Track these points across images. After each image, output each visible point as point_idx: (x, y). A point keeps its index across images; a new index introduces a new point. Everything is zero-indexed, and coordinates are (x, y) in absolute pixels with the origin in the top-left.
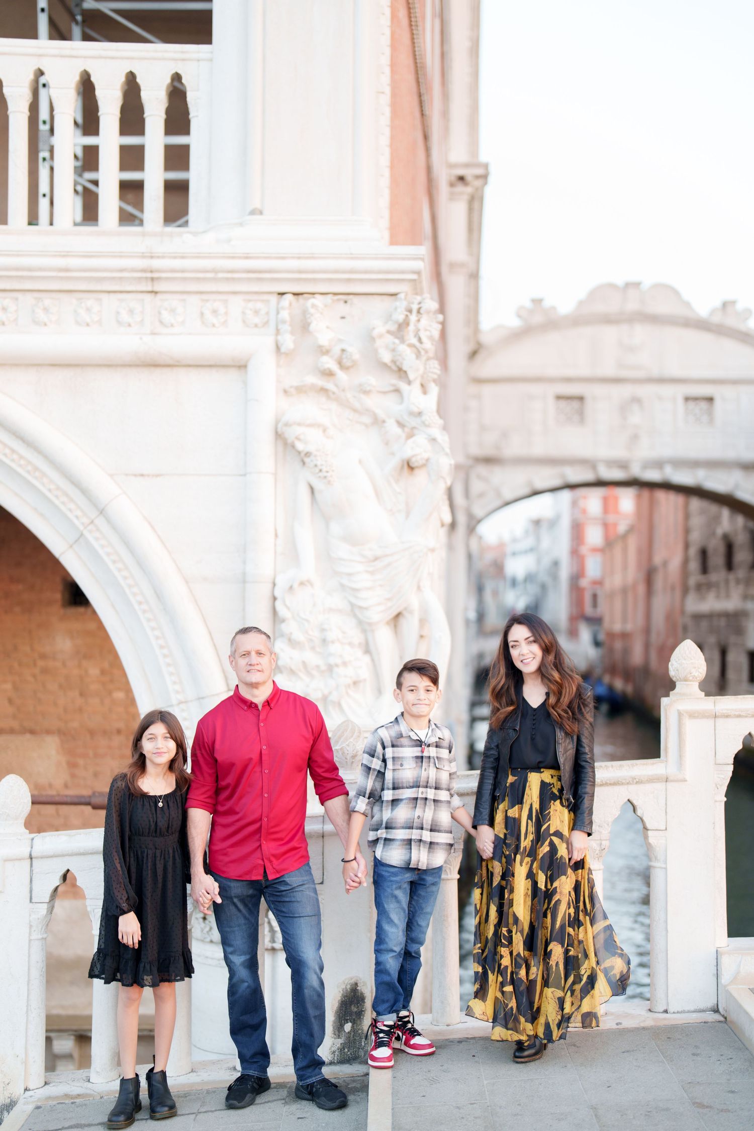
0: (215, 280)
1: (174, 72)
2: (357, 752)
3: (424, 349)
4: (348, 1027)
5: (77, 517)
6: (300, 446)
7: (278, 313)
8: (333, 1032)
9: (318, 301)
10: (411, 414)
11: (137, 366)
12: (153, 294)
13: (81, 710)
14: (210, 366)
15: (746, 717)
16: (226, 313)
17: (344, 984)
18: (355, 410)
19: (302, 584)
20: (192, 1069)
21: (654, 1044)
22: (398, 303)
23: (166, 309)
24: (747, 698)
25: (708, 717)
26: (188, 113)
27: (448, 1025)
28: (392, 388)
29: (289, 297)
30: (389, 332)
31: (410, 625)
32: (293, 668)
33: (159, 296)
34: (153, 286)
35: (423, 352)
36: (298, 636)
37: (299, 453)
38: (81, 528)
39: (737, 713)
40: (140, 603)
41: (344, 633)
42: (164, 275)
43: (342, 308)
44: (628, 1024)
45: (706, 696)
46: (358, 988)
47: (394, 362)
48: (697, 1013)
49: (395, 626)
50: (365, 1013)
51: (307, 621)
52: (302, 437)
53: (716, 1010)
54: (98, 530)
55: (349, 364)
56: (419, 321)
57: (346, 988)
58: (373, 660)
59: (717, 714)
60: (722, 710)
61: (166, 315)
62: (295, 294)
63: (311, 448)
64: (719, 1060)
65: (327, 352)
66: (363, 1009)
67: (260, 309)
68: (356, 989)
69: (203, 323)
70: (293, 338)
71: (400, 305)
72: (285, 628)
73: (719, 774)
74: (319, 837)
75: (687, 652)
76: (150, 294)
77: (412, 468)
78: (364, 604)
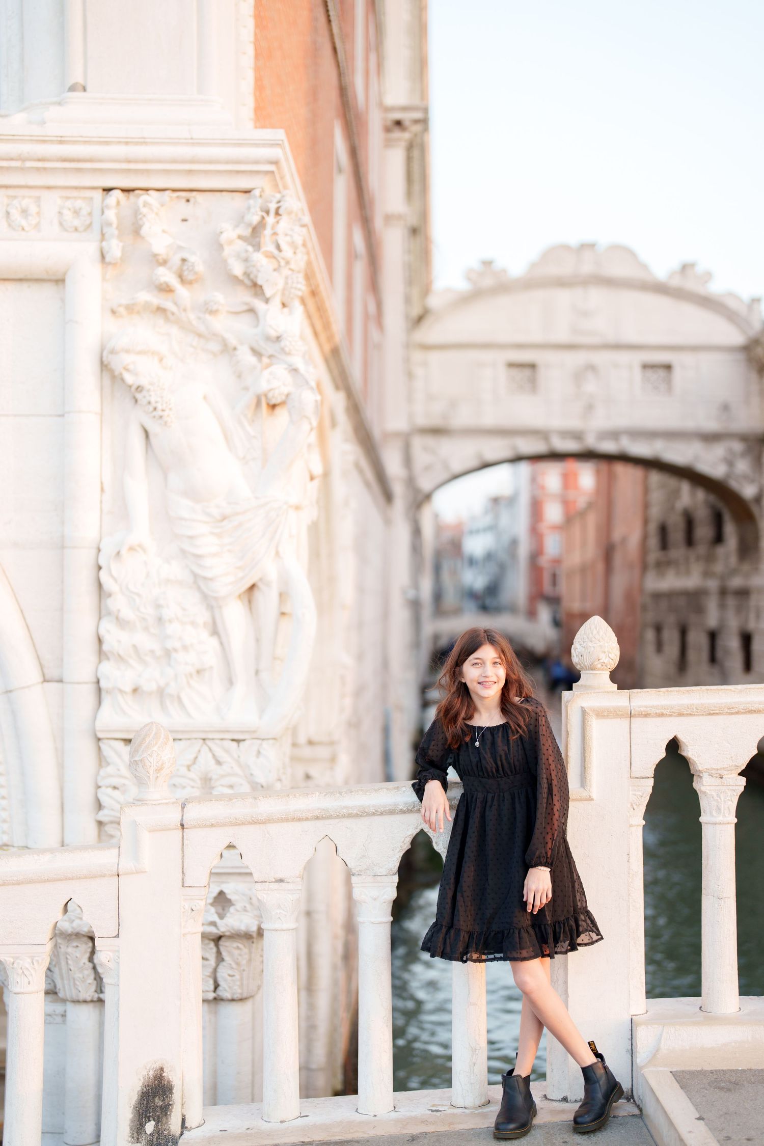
0: (22, 169)
2: (162, 765)
3: (283, 259)
4: (150, 1127)
6: (129, 379)
7: (103, 213)
8: (130, 1134)
9: (152, 198)
10: (268, 338)
14: (21, 280)
15: (671, 716)
16: (38, 214)
17: (146, 1069)
18: (200, 335)
19: (131, 549)
22: (251, 202)
25: (621, 716)
27: (282, 1122)
28: (245, 308)
29: (117, 194)
30: (240, 237)
31: (268, 600)
32: (121, 653)
35: (283, 263)
36: (127, 613)
37: (130, 387)
39: (658, 711)
41: (184, 609)
43: (183, 209)
45: (619, 688)
46: (163, 1075)
47: (247, 274)
49: (250, 602)
50: (173, 1108)
51: (139, 595)
52: (131, 367)
53: (630, 1098)
55: (190, 277)
56: (278, 222)
57: (148, 1075)
58: (221, 644)
59: (633, 713)
60: (640, 707)
62: (123, 190)
63: (143, 381)
65: (164, 263)
66: (170, 1103)
67: (80, 209)
68: (161, 1075)
69: (10, 225)
70: (121, 244)
71: (255, 204)
72: (111, 603)
73: (635, 790)
74: (112, 876)
75: (595, 632)
77: (273, 407)
78: (209, 574)
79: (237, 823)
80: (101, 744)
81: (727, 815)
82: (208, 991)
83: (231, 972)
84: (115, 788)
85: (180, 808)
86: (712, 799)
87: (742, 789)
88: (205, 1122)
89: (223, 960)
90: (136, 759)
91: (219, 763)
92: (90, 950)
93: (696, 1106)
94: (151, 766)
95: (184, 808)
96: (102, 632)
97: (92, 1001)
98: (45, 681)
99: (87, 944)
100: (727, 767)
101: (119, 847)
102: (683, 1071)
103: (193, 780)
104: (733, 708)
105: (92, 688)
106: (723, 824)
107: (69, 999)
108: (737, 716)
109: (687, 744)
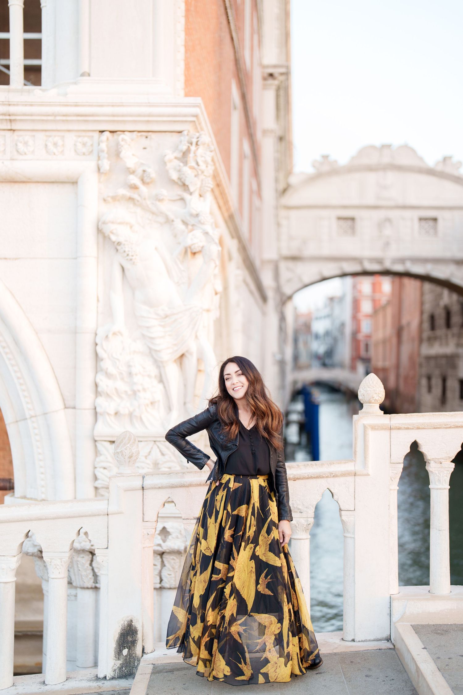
0: (55, 121)
2: (132, 454)
3: (200, 170)
4: (125, 652)
6: (113, 238)
7: (99, 145)
8: (114, 656)
9: (127, 136)
10: (192, 215)
12: (12, 131)
14: (53, 182)
15: (413, 429)
16: (63, 145)
17: (123, 620)
18: (153, 213)
19: (114, 334)
20: (14, 684)
21: (340, 668)
22: (182, 138)
23: (21, 142)
24: (413, 415)
25: (385, 429)
26: (40, 4)
28: (179, 197)
30: (176, 158)
31: (191, 363)
32: (109, 392)
33: (16, 133)
34: (11, 125)
35: (200, 172)
36: (112, 370)
37: (114, 242)
39: (406, 426)
41: (144, 368)
42: (18, 118)
43: (144, 142)
44: (325, 650)
45: (384, 413)
46: (132, 624)
47: (180, 179)
48: (375, 642)
49: (181, 364)
50: (137, 642)
51: (118, 360)
52: (115, 231)
55: (148, 180)
56: (197, 149)
57: (124, 624)
58: (165, 387)
59: (392, 427)
60: (396, 424)
61: (21, 147)
62: (111, 132)
63: (121, 239)
64: (384, 681)
65: (133, 172)
66: (136, 639)
67: (86, 142)
68: (131, 624)
69: (47, 152)
70: (109, 162)
71: (184, 139)
72: (103, 364)
73: (393, 470)
74: (104, 515)
75: (371, 382)
76: (10, 131)
77: (194, 254)
78: (157, 348)
79: (173, 487)
80: (97, 444)
81: (444, 484)
82: (156, 583)
83: (169, 573)
84: (105, 468)
85: (142, 478)
86: (436, 475)
87: (453, 470)
88: (155, 650)
89: (165, 566)
90: (118, 451)
91: (163, 454)
92: (90, 559)
93: (423, 642)
94: (126, 455)
95: (144, 478)
96: (98, 380)
97: (92, 588)
98: (66, 408)
99: (88, 556)
100: (444, 458)
101: (108, 500)
102: (418, 625)
103: (148, 464)
104: (447, 425)
105: (92, 412)
106: (442, 489)
107: (78, 586)
108: (450, 429)
109: (422, 444)
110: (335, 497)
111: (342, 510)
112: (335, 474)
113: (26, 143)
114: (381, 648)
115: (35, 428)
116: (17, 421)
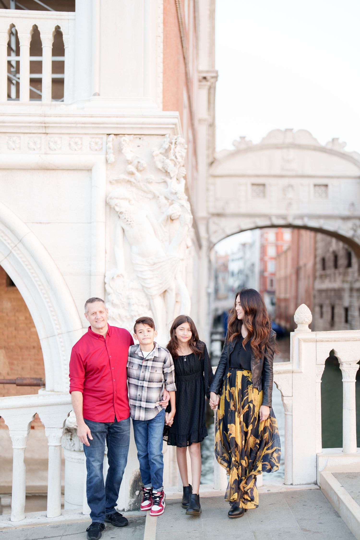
0: (76, 127)
1: (56, 25)
3: (178, 162)
4: (137, 493)
5: (8, 243)
6: (117, 209)
7: (107, 144)
8: (130, 495)
9: (127, 138)
10: (172, 193)
11: (38, 169)
12: (46, 134)
13: (15, 337)
14: (74, 170)
15: (331, 341)
16: (81, 144)
17: (136, 471)
18: (144, 191)
19: (118, 276)
20: (61, 514)
21: (285, 500)
22: (165, 139)
23: (52, 142)
24: (331, 332)
25: (313, 342)
26: (64, 46)
28: (162, 181)
29: (112, 136)
30: (161, 153)
31: (171, 296)
32: (114, 317)
33: (49, 135)
34: (46, 130)
35: (177, 163)
36: (116, 301)
37: (117, 212)
38: (11, 249)
39: (327, 340)
40: (39, 285)
41: (139, 300)
42: (51, 125)
43: (138, 142)
44: (273, 490)
45: (312, 331)
47: (163, 168)
48: (307, 485)
49: (164, 297)
51: (121, 294)
52: (118, 204)
53: (316, 484)
54: (19, 249)
55: (141, 169)
56: (176, 148)
57: (136, 474)
58: (153, 313)
59: (317, 340)
60: (320, 338)
61: (52, 145)
62: (115, 135)
63: (123, 210)
64: (316, 508)
65: (131, 163)
67: (98, 142)
69: (70, 148)
70: (114, 156)
71: (167, 140)
72: (110, 297)
73: (318, 369)
75: (303, 310)
76: (44, 134)
77: (172, 220)
78: (149, 286)
81: (352, 379)
86: (347, 373)
87: (358, 369)
93: (341, 483)
98: (83, 328)
100: (353, 361)
102: (336, 473)
104: (355, 339)
106: (351, 382)
108: (356, 341)
109: (337, 352)
110: (279, 388)
111: (284, 396)
112: (279, 372)
113: (55, 143)
114: (311, 489)
115: (61, 342)
116: (48, 337)
